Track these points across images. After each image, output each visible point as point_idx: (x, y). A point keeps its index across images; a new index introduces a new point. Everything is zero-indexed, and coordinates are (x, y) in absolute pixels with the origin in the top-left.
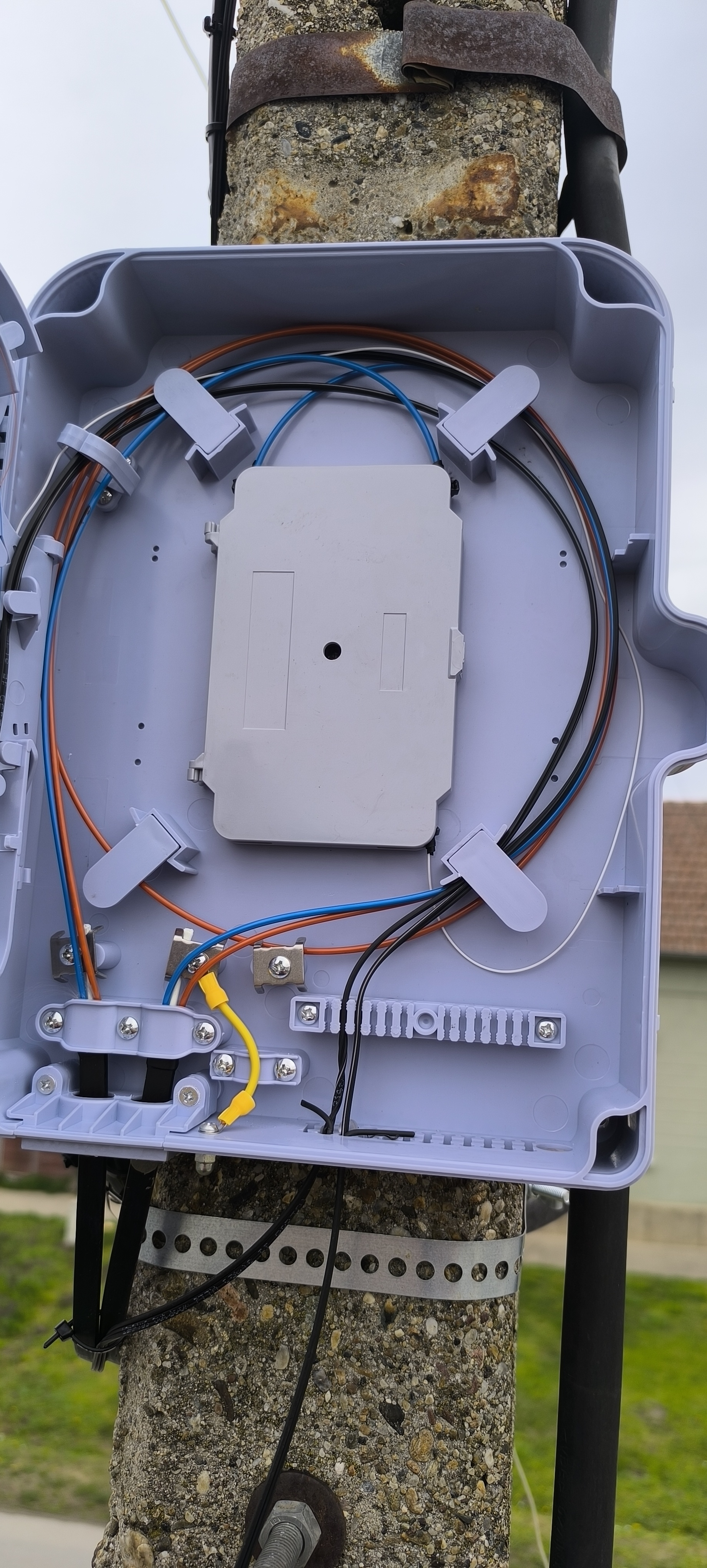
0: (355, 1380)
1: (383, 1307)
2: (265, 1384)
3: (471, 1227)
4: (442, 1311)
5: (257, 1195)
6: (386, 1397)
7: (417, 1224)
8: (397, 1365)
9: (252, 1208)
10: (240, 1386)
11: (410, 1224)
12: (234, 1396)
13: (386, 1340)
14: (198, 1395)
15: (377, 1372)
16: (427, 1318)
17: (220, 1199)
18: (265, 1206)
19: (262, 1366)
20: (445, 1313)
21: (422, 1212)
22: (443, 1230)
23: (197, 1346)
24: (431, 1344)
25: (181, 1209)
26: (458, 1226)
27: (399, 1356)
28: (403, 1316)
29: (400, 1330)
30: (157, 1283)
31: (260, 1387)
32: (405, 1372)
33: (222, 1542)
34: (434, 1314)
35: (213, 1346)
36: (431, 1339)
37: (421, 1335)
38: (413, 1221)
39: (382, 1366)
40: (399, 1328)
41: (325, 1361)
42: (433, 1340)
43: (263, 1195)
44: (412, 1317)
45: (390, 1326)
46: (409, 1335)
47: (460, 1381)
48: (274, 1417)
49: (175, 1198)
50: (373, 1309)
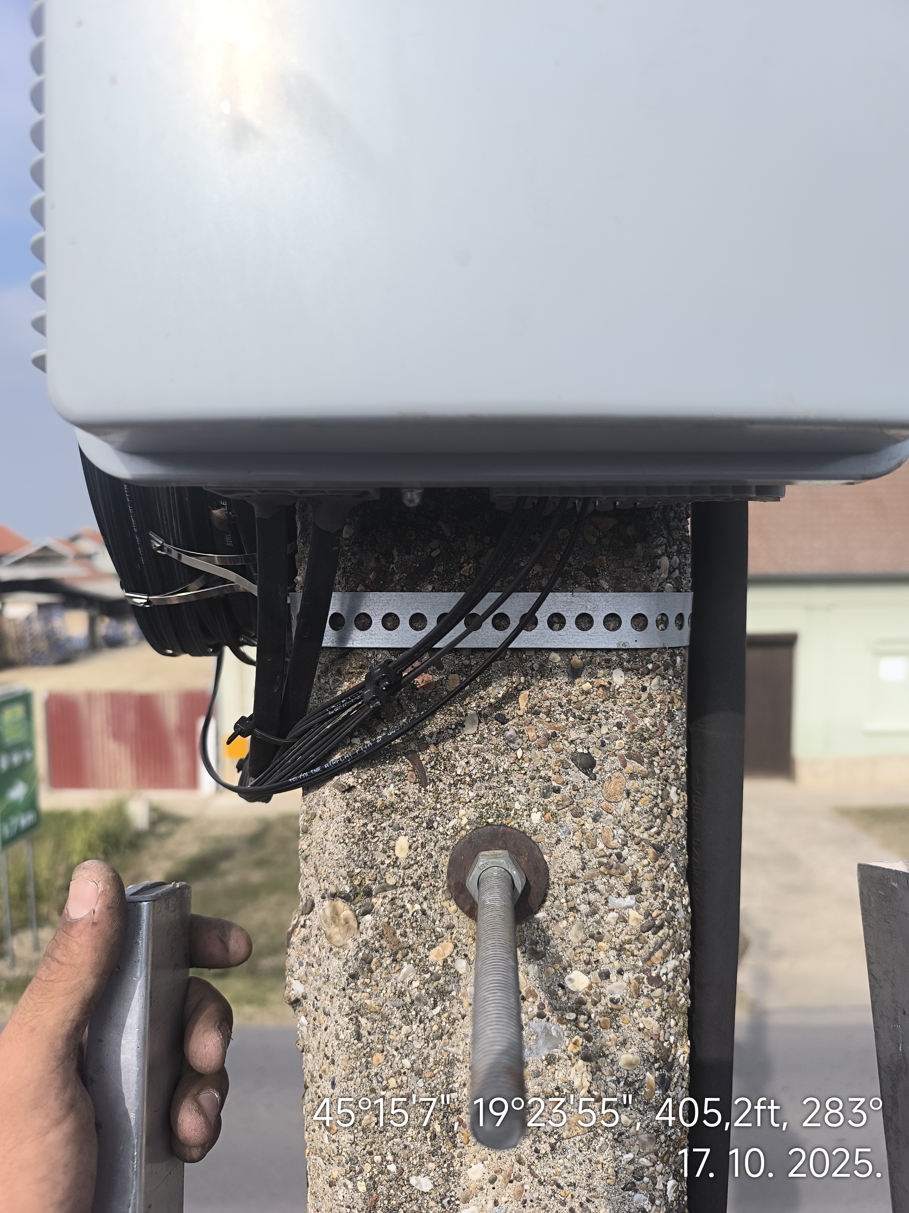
0: (546, 735)
1: (569, 663)
2: (457, 750)
3: (653, 580)
4: (628, 662)
5: (434, 570)
6: (577, 747)
7: (599, 582)
8: (586, 716)
9: (431, 582)
10: (432, 753)
11: (592, 582)
12: (427, 764)
13: (574, 694)
14: (390, 766)
15: (567, 725)
16: (614, 669)
17: (397, 577)
18: (444, 579)
19: (452, 732)
20: (631, 663)
21: (603, 571)
22: (625, 585)
23: (385, 721)
24: (619, 693)
25: (358, 589)
26: (640, 580)
27: (588, 708)
28: (590, 670)
29: (588, 683)
30: (336, 667)
31: (451, 753)
32: (595, 722)
33: (425, 899)
34: (621, 666)
35: (402, 719)
36: (619, 689)
37: (608, 685)
38: (595, 580)
39: (571, 719)
40: (586, 682)
41: (515, 720)
42: (620, 690)
43: (441, 569)
44: (598, 670)
45: (577, 681)
46: (597, 687)
47: (648, 724)
48: (468, 779)
49: (351, 579)
50: (559, 667)
